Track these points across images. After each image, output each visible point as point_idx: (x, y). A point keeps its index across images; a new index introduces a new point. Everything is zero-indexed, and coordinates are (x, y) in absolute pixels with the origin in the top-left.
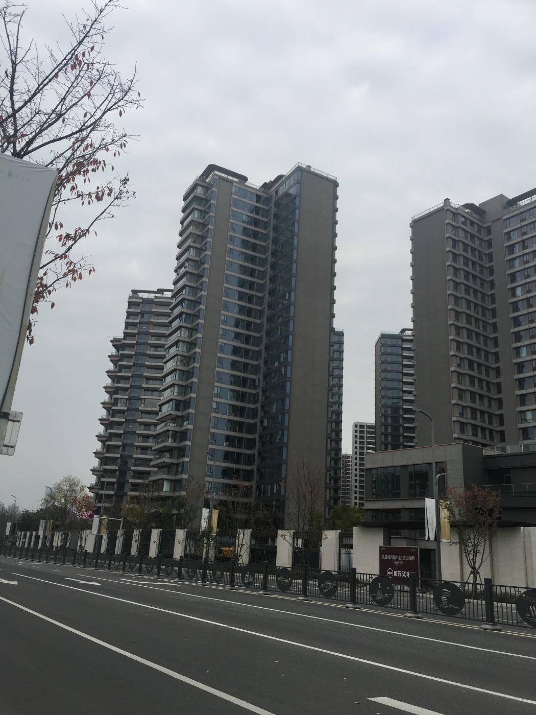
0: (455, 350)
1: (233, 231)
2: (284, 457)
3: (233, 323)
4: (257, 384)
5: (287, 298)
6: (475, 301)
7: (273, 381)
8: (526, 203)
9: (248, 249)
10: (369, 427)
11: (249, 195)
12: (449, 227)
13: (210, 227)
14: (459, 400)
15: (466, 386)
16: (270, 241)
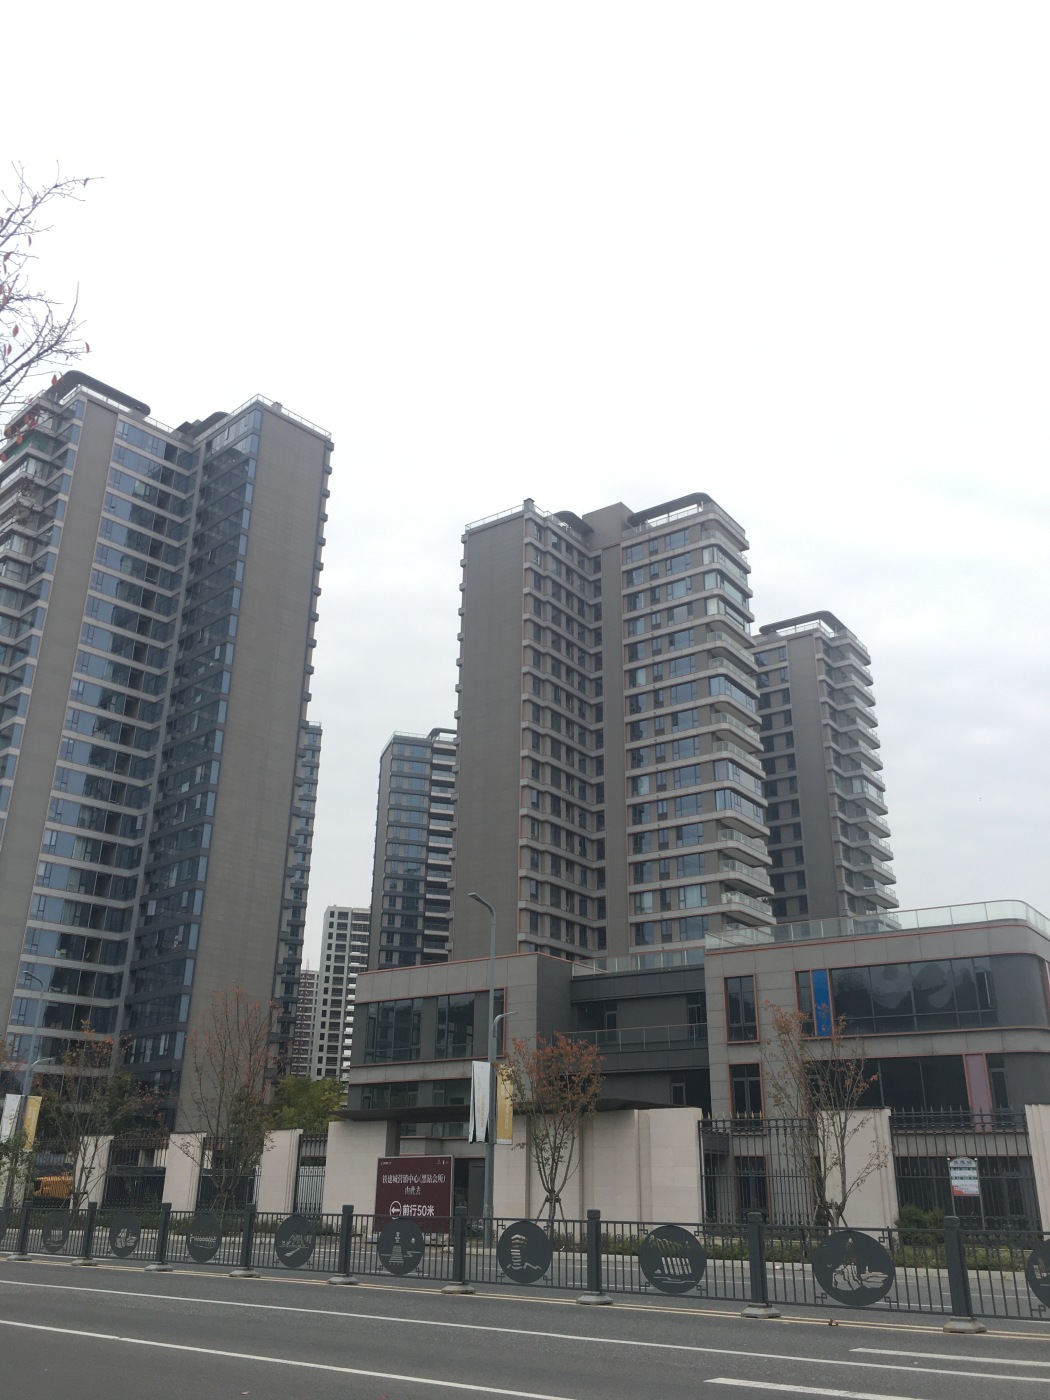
0: (530, 776)
1: (112, 510)
2: (187, 981)
3: (97, 698)
4: (139, 827)
5: (217, 656)
6: (568, 688)
7: (175, 823)
8: (660, 523)
9: (141, 551)
10: (358, 916)
11: (150, 443)
12: (531, 552)
13: (62, 496)
14: (531, 869)
15: (545, 844)
16: (189, 540)
